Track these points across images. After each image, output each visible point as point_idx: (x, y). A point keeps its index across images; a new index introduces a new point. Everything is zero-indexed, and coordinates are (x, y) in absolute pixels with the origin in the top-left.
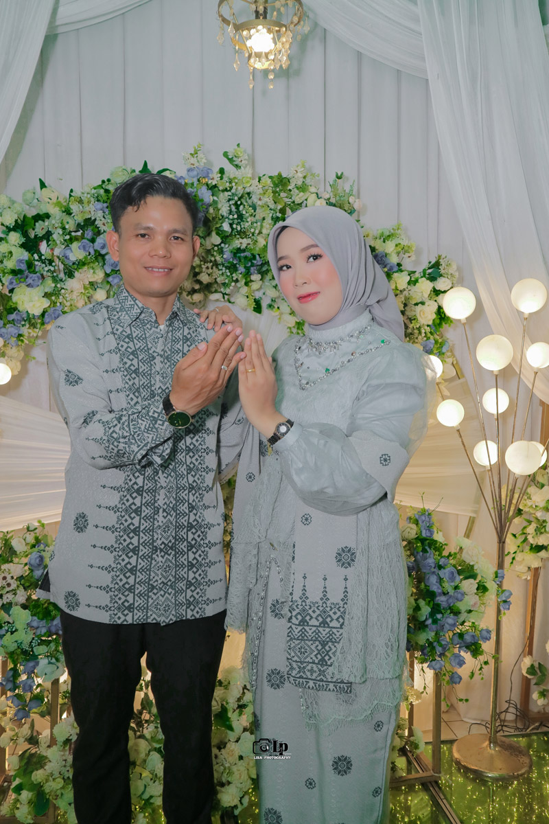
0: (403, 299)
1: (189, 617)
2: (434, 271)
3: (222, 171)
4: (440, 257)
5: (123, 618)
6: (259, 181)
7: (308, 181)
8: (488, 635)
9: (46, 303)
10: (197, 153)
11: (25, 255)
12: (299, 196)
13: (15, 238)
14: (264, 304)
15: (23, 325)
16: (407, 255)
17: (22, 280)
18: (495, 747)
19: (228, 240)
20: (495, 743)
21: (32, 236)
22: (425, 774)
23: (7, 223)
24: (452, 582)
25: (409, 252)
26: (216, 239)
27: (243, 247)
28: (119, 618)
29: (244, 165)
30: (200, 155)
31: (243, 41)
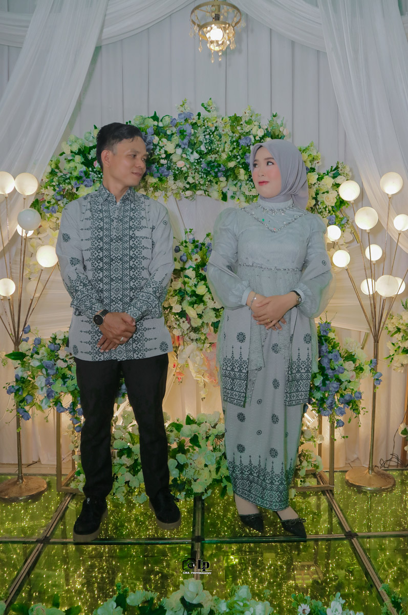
0: (315, 190)
1: (135, 358)
2: (336, 172)
3: (199, 115)
4: (338, 163)
5: (99, 358)
6: (221, 119)
7: (253, 118)
8: (360, 396)
10: (183, 105)
11: (84, 168)
12: (248, 127)
13: (79, 159)
14: (229, 196)
16: (316, 162)
17: (81, 182)
18: (372, 472)
19: (204, 156)
20: (373, 470)
21: (90, 158)
22: (325, 485)
23: (74, 151)
24: (337, 361)
25: (317, 160)
26: (196, 156)
27: (213, 160)
28: (97, 358)
29: (213, 110)
30: (186, 105)
31: (204, 34)
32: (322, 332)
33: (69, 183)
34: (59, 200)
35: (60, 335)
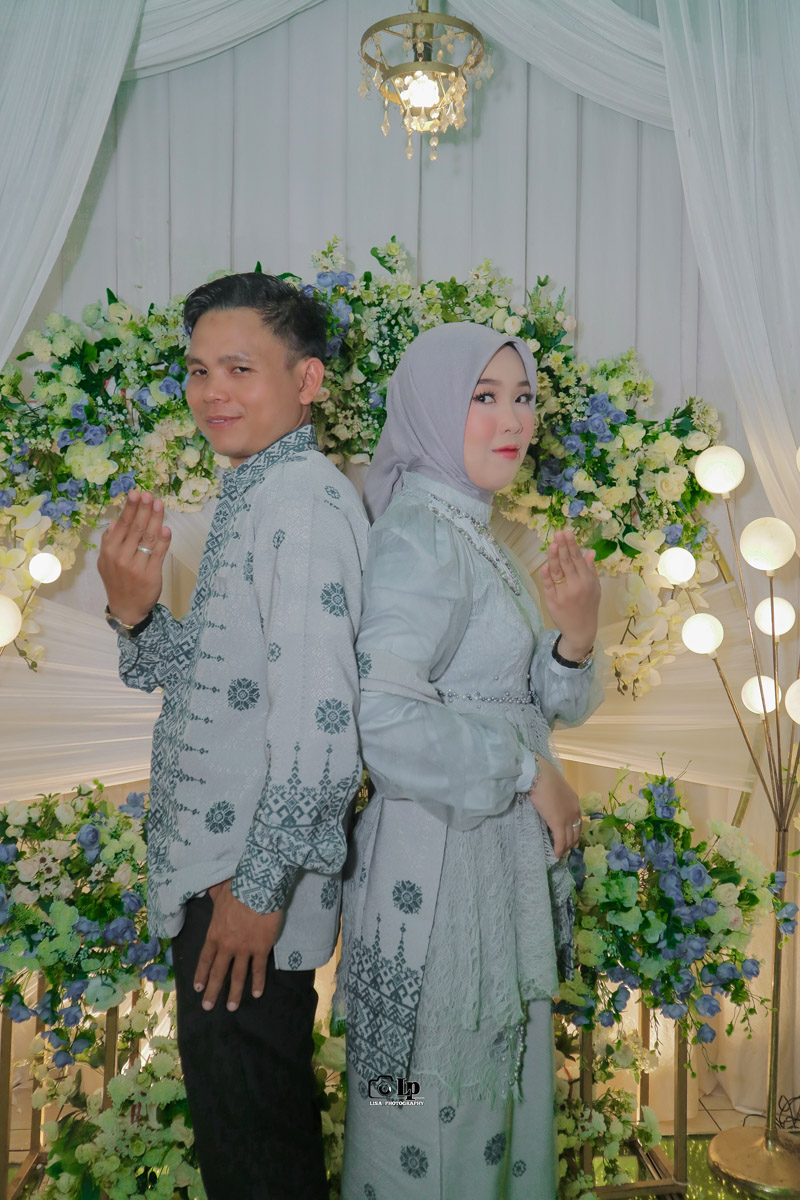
0: (636, 463)
2: (684, 423)
3: (368, 277)
4: (691, 400)
6: (422, 292)
7: (494, 290)
8: (755, 969)
9: (112, 468)
10: (331, 252)
11: (84, 398)
12: (481, 312)
13: (71, 374)
15: (80, 499)
16: (642, 398)
17: (79, 434)
18: (774, 1146)
19: (376, 376)
20: (776, 1141)
21: (96, 371)
22: (662, 1182)
23: (60, 353)
24: (699, 885)
25: (644, 394)
26: (357, 376)
29: (401, 268)
30: (337, 254)
31: (395, 91)
32: (659, 810)
33: (47, 434)
34: (17, 475)
35: (17, 815)
